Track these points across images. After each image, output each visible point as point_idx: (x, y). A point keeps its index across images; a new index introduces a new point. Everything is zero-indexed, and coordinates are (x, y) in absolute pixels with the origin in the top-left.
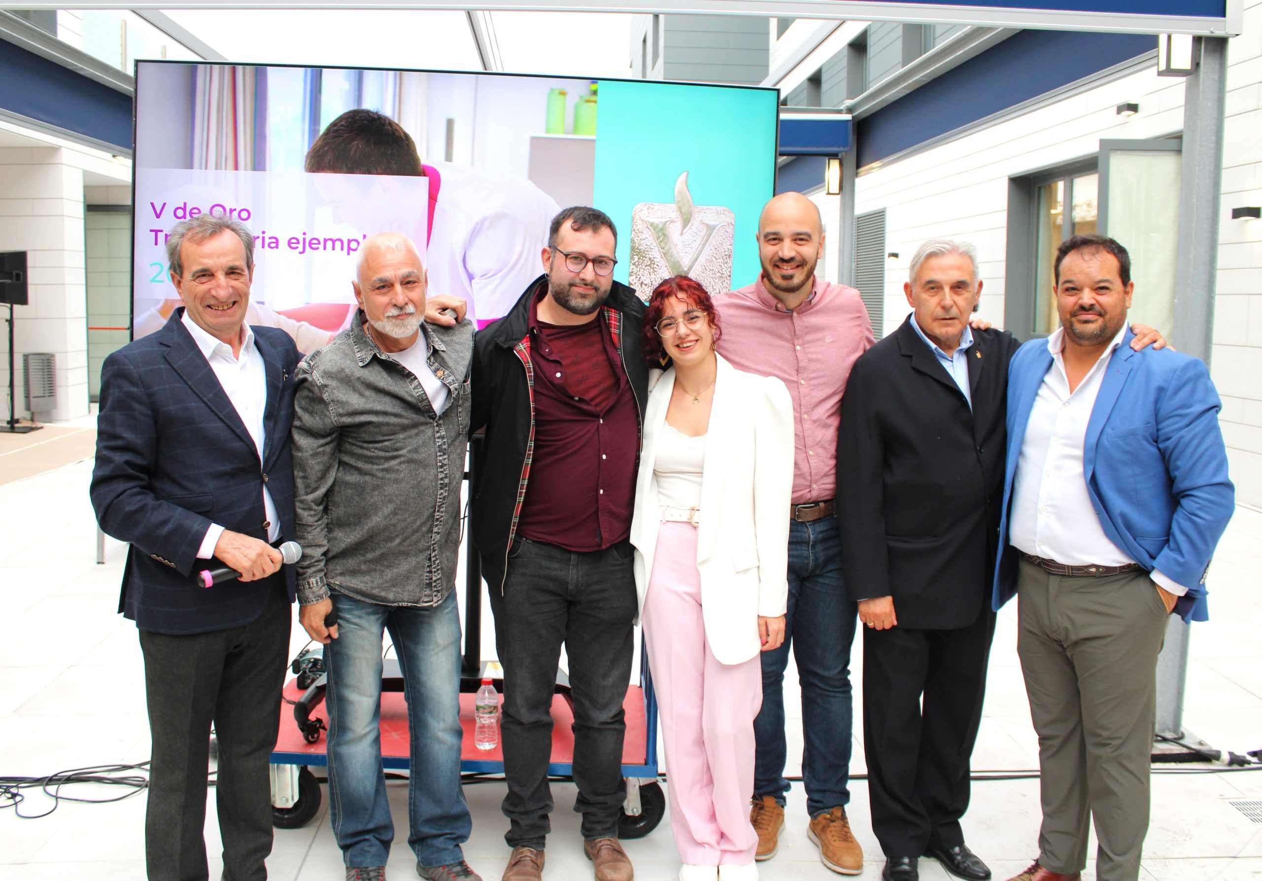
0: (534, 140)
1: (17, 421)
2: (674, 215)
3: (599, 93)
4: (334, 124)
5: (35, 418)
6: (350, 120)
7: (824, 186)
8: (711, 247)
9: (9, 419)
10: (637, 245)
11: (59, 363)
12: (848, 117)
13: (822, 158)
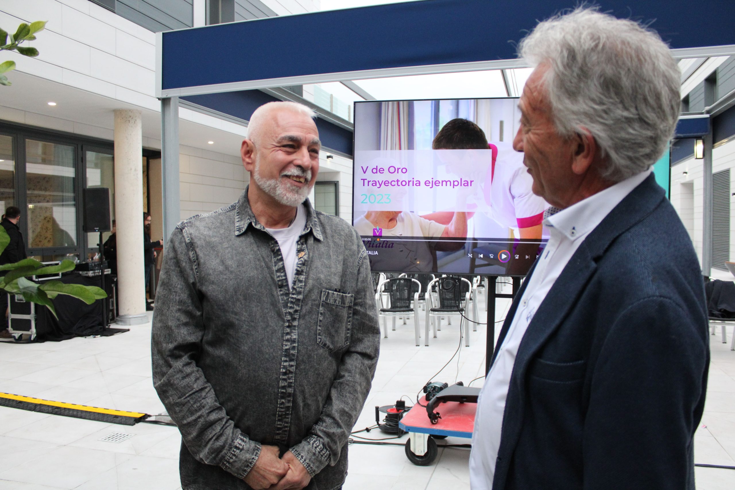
4: (446, 126)
6: (453, 124)
12: (707, 116)
13: (693, 139)
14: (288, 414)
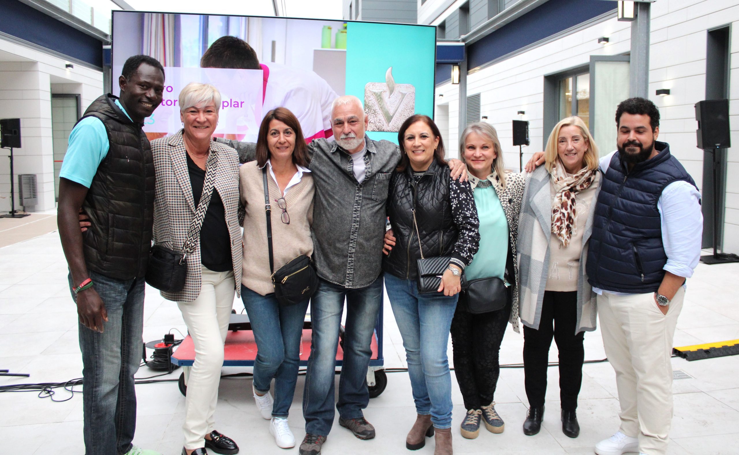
0: (315, 51)
1: (16, 212)
2: (386, 88)
3: (348, 28)
4: (215, 44)
5: (26, 210)
6: (223, 41)
7: (451, 80)
8: (404, 104)
9: (11, 210)
10: (367, 103)
11: (38, 180)
12: (463, 44)
13: (450, 65)
14: (356, 232)
